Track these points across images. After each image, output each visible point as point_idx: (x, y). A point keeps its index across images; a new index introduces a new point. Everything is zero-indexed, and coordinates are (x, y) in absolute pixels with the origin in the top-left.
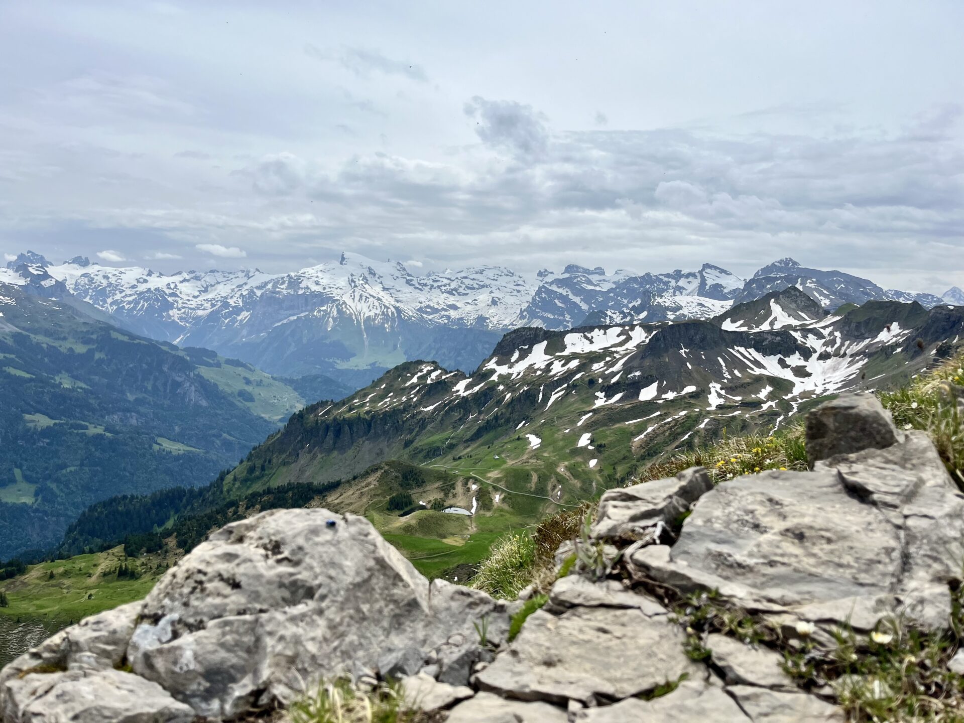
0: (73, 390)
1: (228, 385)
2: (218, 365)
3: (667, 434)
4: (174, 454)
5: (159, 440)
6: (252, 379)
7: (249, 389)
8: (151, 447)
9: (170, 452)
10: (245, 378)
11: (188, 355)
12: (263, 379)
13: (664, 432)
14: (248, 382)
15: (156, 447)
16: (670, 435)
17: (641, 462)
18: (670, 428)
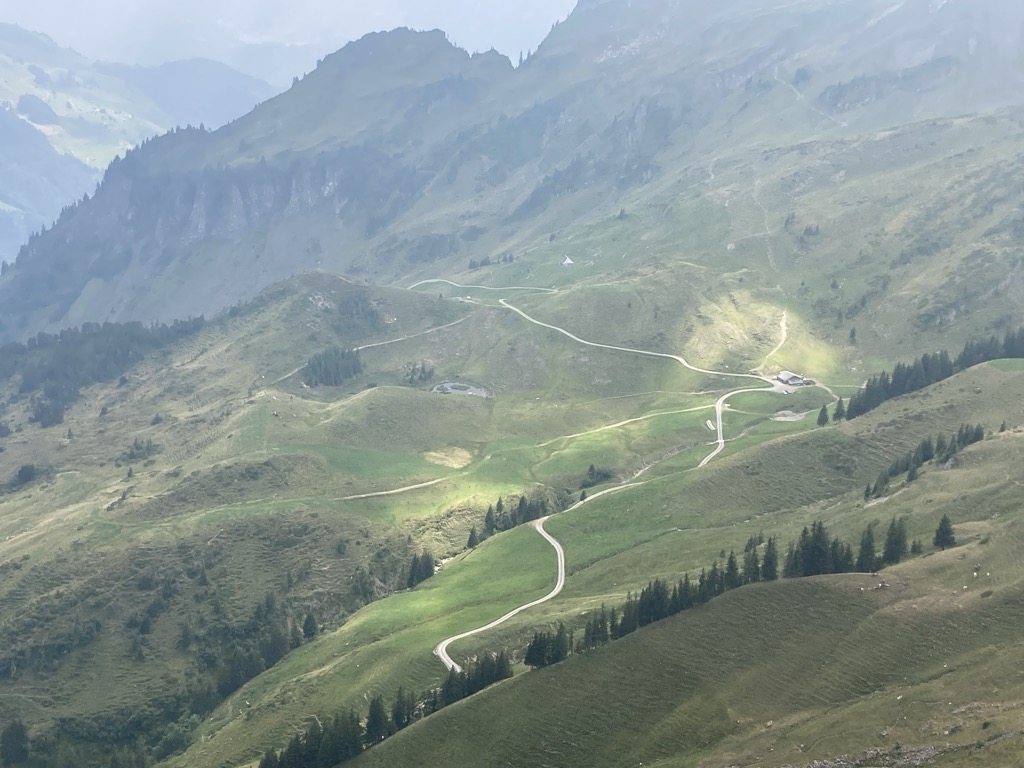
3: (968, 201)
13: (963, 196)
16: (975, 203)
17: (899, 270)
18: (978, 188)
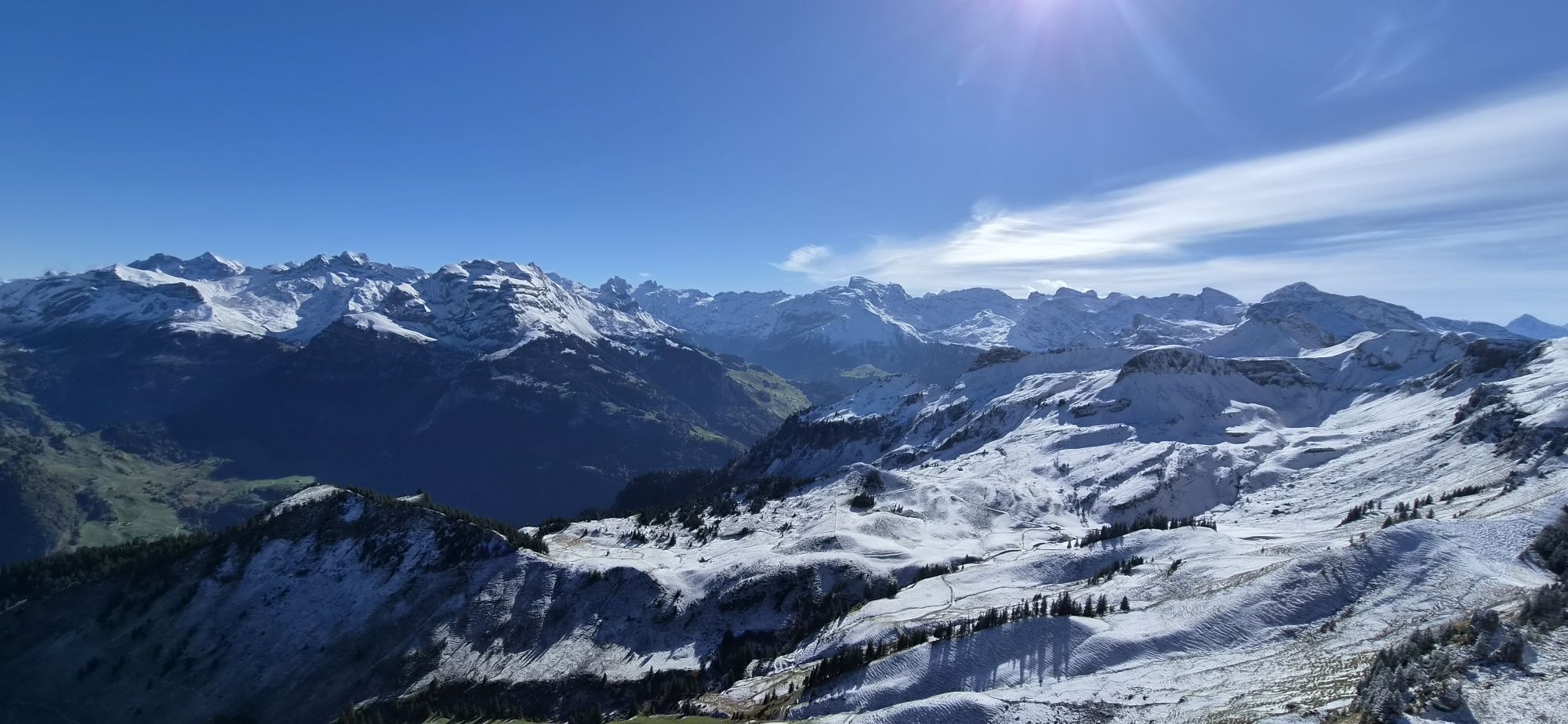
0: (637, 384)
1: (750, 386)
2: (744, 369)
4: (705, 440)
5: (695, 428)
6: (770, 382)
7: (768, 390)
8: (688, 432)
9: (703, 438)
10: (764, 381)
11: (722, 361)
12: (779, 382)
14: (766, 384)
15: (692, 433)
